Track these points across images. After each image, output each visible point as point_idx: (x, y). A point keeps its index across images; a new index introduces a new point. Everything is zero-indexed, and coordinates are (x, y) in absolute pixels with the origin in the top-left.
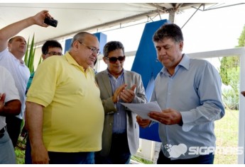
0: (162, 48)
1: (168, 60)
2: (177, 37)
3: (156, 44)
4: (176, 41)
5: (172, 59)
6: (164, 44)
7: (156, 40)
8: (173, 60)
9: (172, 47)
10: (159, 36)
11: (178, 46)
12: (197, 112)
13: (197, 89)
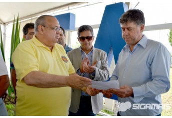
0: (126, 29)
1: (130, 39)
2: (139, 21)
3: (121, 26)
4: (138, 24)
5: (133, 38)
6: (128, 27)
7: (122, 22)
8: (134, 40)
9: (134, 29)
10: (124, 20)
11: (139, 28)
12: (146, 88)
13: (150, 65)
